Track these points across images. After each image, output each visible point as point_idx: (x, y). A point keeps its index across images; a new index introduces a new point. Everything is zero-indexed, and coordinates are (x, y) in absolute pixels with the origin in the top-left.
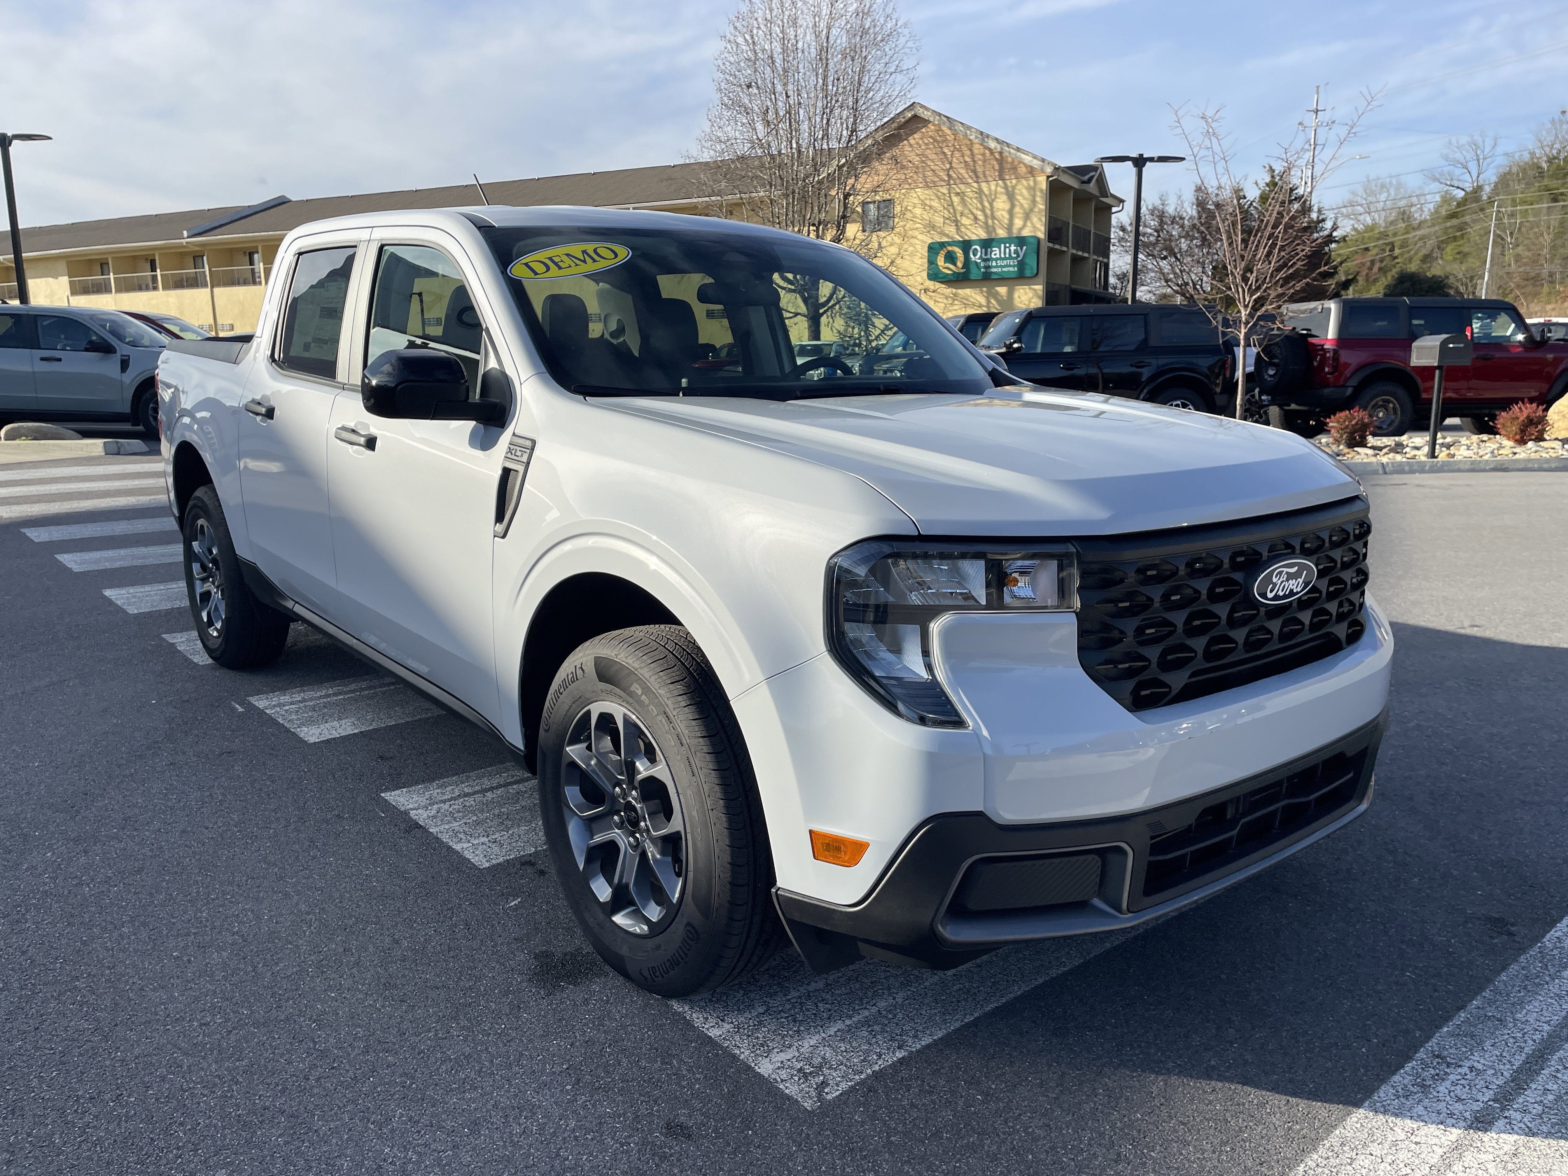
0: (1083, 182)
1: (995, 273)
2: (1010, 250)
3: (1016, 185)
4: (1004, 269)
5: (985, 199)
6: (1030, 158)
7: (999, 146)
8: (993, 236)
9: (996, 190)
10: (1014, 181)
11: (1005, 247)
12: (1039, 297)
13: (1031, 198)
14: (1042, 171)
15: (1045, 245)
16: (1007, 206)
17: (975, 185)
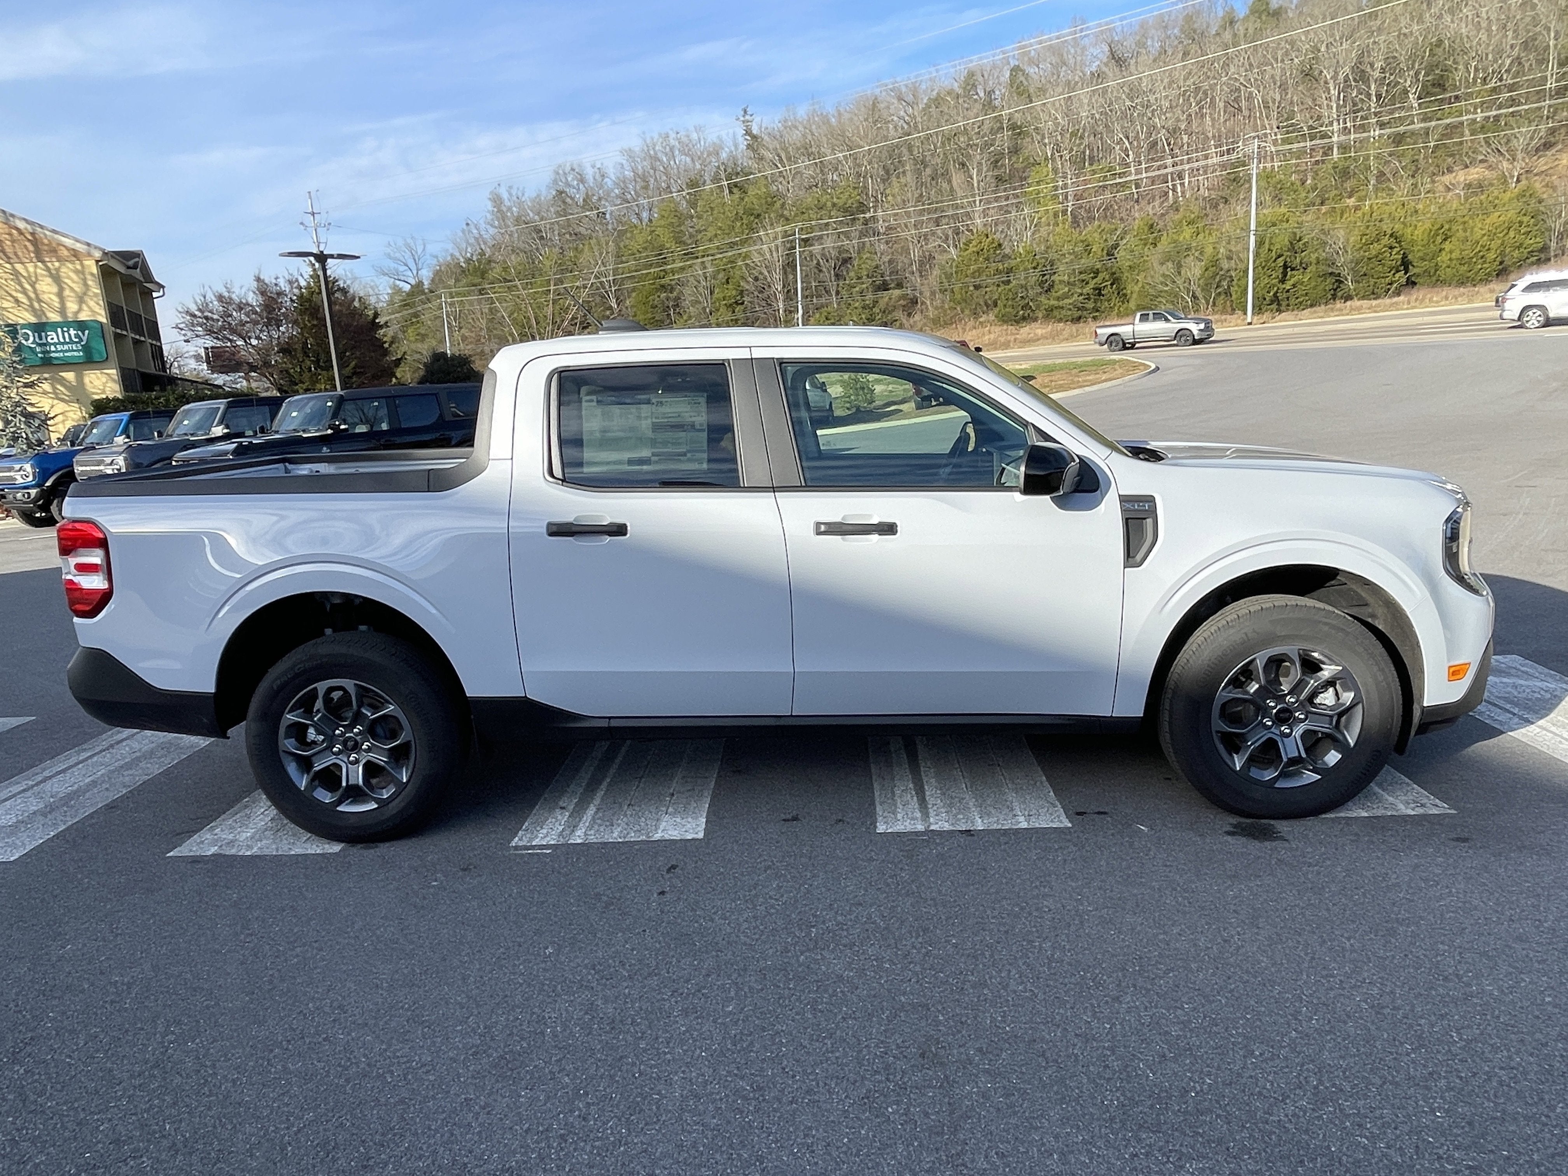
0: (129, 268)
1: (56, 358)
2: (70, 335)
3: (59, 268)
4: (66, 354)
5: (23, 280)
6: (72, 242)
7: (29, 227)
8: (44, 320)
9: (36, 273)
10: (57, 264)
11: (63, 332)
12: (114, 380)
13: (82, 282)
14: (89, 255)
15: (110, 330)
16: (55, 289)
17: (8, 266)
